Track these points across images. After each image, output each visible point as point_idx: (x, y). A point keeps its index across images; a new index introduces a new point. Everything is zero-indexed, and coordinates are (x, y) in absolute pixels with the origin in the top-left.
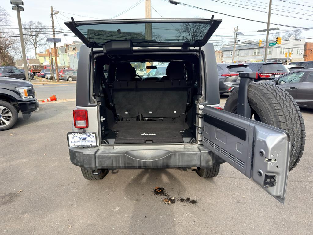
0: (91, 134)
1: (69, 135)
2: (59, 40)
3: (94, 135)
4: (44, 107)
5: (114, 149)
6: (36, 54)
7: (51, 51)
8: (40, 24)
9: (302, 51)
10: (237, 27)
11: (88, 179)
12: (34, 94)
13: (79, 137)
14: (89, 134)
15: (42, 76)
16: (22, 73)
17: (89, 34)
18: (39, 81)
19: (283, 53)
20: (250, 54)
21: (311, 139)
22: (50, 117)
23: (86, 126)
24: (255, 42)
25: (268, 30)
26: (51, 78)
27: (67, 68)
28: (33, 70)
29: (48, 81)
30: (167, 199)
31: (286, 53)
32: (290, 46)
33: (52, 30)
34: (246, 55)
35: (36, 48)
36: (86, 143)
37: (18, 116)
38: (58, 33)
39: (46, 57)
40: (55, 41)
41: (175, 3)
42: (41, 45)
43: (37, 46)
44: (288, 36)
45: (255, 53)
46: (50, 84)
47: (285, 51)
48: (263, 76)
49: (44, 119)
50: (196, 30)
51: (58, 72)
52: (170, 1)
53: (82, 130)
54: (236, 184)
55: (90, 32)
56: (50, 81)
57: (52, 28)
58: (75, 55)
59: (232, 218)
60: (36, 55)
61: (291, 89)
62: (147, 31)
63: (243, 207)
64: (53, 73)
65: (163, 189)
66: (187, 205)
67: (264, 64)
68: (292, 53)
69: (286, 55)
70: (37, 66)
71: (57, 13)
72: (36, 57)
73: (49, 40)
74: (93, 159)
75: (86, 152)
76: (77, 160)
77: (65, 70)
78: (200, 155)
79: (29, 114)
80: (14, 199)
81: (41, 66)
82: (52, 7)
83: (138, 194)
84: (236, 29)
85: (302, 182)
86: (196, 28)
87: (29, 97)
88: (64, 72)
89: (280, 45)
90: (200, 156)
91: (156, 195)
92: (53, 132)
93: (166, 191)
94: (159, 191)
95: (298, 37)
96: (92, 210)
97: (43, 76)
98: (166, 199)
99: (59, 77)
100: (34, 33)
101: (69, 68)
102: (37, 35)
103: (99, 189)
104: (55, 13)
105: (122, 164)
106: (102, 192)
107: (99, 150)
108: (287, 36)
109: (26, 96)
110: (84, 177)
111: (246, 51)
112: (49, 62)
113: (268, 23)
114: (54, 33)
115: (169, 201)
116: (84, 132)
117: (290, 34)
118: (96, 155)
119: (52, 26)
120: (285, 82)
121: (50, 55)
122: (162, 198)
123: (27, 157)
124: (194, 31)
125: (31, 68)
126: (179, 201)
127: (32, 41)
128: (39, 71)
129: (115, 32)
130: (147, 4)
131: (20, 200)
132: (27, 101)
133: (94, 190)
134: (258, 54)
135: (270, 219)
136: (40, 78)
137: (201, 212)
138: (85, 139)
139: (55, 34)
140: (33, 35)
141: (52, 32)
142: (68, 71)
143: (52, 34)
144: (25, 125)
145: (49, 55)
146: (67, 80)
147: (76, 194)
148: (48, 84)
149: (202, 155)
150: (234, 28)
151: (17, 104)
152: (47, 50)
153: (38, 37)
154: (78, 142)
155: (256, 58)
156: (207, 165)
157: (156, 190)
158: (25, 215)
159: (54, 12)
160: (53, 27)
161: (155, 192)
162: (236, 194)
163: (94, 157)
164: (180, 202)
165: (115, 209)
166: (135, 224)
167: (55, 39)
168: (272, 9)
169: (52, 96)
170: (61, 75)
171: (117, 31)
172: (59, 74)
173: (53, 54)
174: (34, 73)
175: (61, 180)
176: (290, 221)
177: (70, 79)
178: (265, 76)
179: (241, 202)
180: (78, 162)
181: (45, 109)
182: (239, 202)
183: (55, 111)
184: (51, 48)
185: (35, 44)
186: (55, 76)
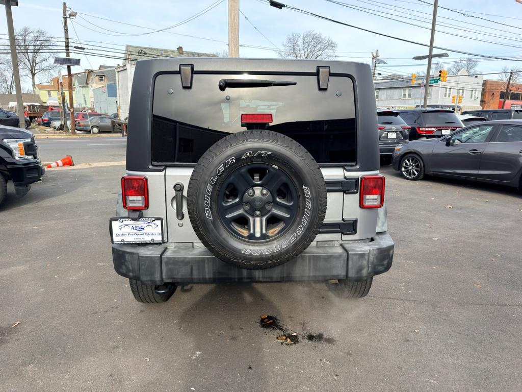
0: (153, 221)
1: (114, 223)
2: (77, 62)
3: (158, 222)
4: (52, 176)
5: (193, 247)
6: (34, 85)
7: (61, 80)
8: (42, 33)
9: (479, 94)
10: (377, 50)
11: (142, 301)
12: (36, 152)
13: (131, 226)
14: (149, 221)
15: (45, 124)
16: (9, 117)
17: (129, 53)
18: (39, 132)
19: (449, 96)
20: (396, 97)
21: (509, 234)
22: (63, 193)
23: (144, 205)
24: (404, 77)
25: (430, 57)
26: (61, 128)
27: (88, 112)
28: (29, 112)
29: (57, 132)
30: (285, 335)
31: (454, 97)
32: (460, 86)
33: (64, 44)
34: (390, 98)
35: (33, 75)
36: (143, 237)
37: (6, 190)
38: (75, 49)
39: (51, 92)
40: (70, 63)
41: (279, 6)
42: (43, 70)
43: (36, 72)
44: (456, 69)
45: (404, 95)
46: (60, 137)
47: (451, 93)
48: (422, 131)
49: (53, 196)
50: (309, 53)
51: (73, 117)
52: (270, 2)
53: (138, 213)
54: (399, 309)
55: (130, 49)
56: (59, 133)
57: (64, 40)
58: (104, 88)
59: (400, 368)
60: (34, 88)
61: (472, 153)
62: (232, 51)
63: (415, 349)
64: (66, 119)
65: (276, 319)
66: (320, 345)
67: (425, 112)
68: (463, 97)
69: (454, 100)
70: (37, 106)
71: (73, 15)
72: (34, 91)
73: (58, 61)
74: (157, 266)
75: (143, 252)
76: (127, 268)
77: (86, 115)
78: (346, 258)
79: (27, 186)
80: (6, 338)
81: (43, 106)
82: (64, 4)
83: (232, 328)
84: (375, 54)
85: (506, 305)
86: (309, 50)
87: (26, 157)
88: (84, 117)
89: (444, 83)
90: (346, 261)
91: (265, 329)
92: (71, 220)
93: (281, 322)
94: (270, 323)
95: (472, 71)
96: (153, 356)
97: (48, 124)
98: (282, 335)
99: (75, 125)
100: (32, 48)
101: (93, 111)
102: (36, 52)
103: (162, 318)
104: (70, 15)
105: (209, 273)
106: (168, 325)
107: (167, 250)
108: (454, 70)
109: (21, 154)
110: (136, 298)
111: (389, 91)
112: (59, 99)
113: (431, 46)
114: (68, 50)
115: (289, 339)
116: (141, 217)
117: (458, 66)
118: (163, 259)
119: (64, 37)
120: (462, 142)
121: (60, 87)
122: (276, 334)
123: (26, 262)
124: (306, 55)
125: (25, 110)
126: (306, 339)
127: (28, 62)
128: (40, 115)
129: (173, 51)
130: (231, 6)
131: (17, 340)
132: (24, 165)
133: (153, 321)
134: (409, 97)
135: (464, 370)
136: (41, 127)
137: (345, 357)
138: (142, 229)
139: (70, 51)
140: (29, 51)
141: (64, 48)
142: (91, 115)
143: (65, 51)
144: (20, 206)
145: (58, 87)
146: (90, 132)
147: (122, 328)
148: (56, 137)
149: (350, 259)
150: (372, 53)
151: (6, 169)
152: (53, 79)
153: (39, 57)
154: (128, 234)
155: (406, 104)
156: (359, 275)
157: (262, 320)
158: (30, 368)
159: (69, 13)
160: (67, 38)
161: (261, 324)
162: (401, 326)
163: (159, 262)
164: (306, 341)
165: (194, 354)
166: (232, 381)
167: (69, 59)
168: (436, 23)
169: (65, 157)
170: (79, 123)
171: (176, 49)
172: (76, 121)
173: (66, 86)
174: (31, 118)
175: (91, 303)
176: (497, 372)
177: (95, 130)
178: (426, 131)
179: (412, 340)
180: (128, 270)
181: (53, 179)
182: (408, 341)
183: (71, 182)
184: (62, 75)
185: (32, 68)
186: (69, 123)
